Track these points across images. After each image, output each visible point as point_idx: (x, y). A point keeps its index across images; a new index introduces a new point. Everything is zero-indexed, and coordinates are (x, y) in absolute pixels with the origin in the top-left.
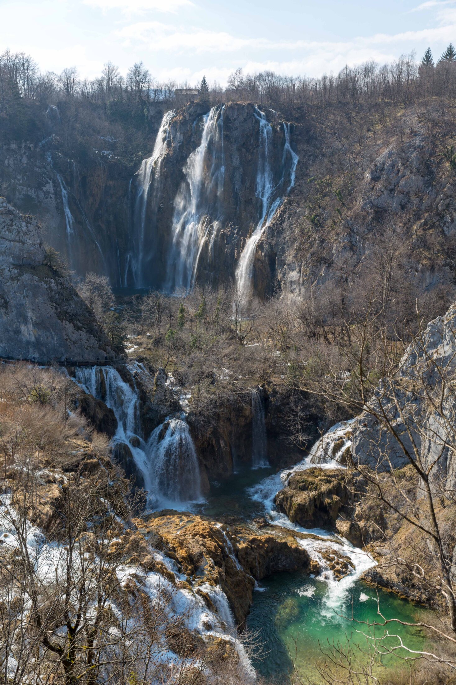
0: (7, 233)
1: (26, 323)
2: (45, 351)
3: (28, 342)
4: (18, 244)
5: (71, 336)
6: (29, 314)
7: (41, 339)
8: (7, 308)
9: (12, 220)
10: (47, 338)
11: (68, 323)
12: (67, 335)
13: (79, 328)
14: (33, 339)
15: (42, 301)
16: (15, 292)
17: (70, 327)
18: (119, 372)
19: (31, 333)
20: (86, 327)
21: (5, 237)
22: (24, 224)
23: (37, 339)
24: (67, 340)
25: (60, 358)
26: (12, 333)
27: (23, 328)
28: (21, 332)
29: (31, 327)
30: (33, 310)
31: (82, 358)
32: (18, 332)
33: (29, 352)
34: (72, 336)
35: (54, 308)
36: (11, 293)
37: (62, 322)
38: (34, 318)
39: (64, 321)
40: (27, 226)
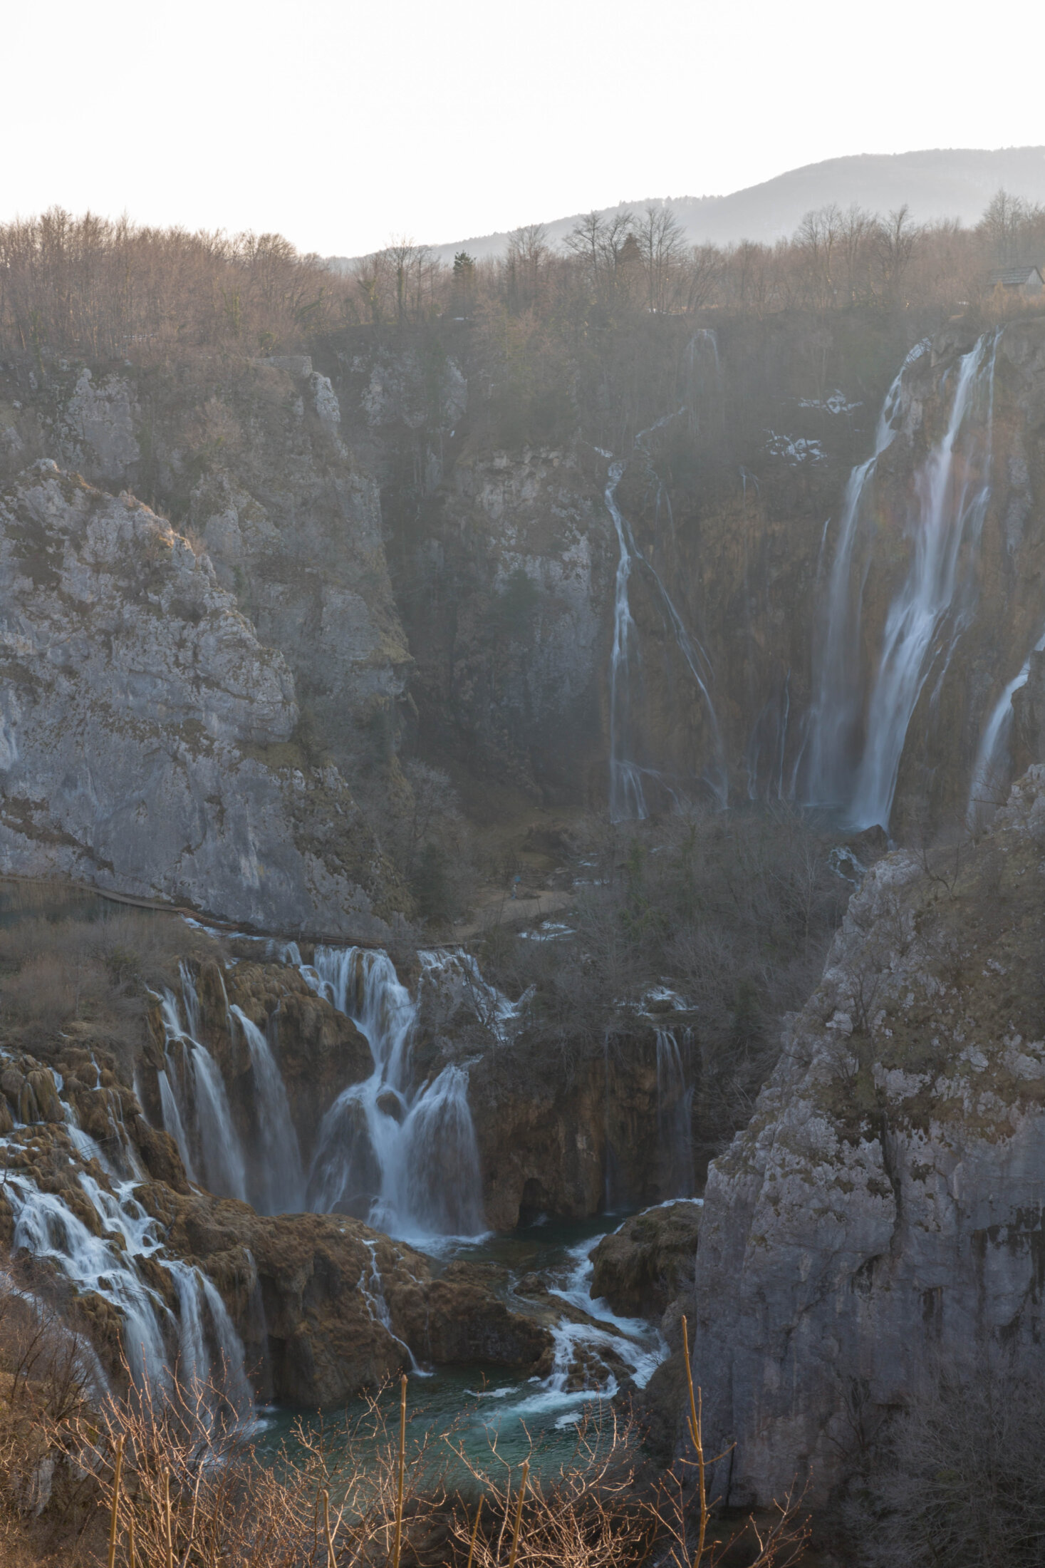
0: (232, 681)
1: (247, 853)
2: (274, 908)
3: (250, 889)
4: (244, 703)
5: (318, 884)
6: (251, 836)
7: (270, 884)
8: (221, 821)
9: (242, 658)
10: (281, 884)
11: (313, 856)
12: (311, 880)
13: (334, 870)
14: (257, 884)
15: (271, 812)
16: (234, 793)
17: (317, 865)
18: (395, 963)
19: (255, 873)
20: (347, 868)
21: (229, 689)
22: (257, 664)
23: (264, 886)
24: (310, 890)
25: (299, 925)
26: (227, 870)
27: (243, 862)
28: (240, 870)
29: (254, 860)
30: (255, 827)
31: (338, 930)
32: (235, 869)
33: (251, 908)
34: (321, 885)
35: (291, 826)
36: (229, 794)
37: (303, 854)
38: (257, 844)
39: (307, 853)
40: (261, 670)
